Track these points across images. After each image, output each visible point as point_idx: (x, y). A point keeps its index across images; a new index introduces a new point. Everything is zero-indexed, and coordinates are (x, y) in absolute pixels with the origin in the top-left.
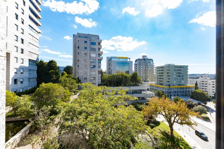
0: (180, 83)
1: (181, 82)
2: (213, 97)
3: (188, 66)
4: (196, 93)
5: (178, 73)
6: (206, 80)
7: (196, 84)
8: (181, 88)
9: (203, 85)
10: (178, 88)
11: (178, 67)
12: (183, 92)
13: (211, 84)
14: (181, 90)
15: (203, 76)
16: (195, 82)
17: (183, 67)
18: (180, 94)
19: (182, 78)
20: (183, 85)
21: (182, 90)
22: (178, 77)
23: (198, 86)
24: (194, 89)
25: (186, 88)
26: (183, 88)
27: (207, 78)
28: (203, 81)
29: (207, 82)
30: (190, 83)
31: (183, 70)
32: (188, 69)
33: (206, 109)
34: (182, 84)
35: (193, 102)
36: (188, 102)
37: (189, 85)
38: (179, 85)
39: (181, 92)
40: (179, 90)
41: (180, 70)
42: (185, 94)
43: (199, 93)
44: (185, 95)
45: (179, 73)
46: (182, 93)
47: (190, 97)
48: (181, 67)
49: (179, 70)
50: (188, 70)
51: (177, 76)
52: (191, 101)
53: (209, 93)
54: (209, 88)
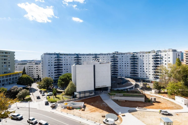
0: (6, 71)
1: (7, 69)
2: (37, 78)
3: (14, 52)
4: (23, 79)
5: (3, 60)
6: (32, 65)
7: (24, 70)
8: (7, 76)
9: (30, 70)
10: (3, 77)
11: (3, 53)
12: (10, 79)
13: (36, 69)
14: (7, 78)
15: (33, 62)
16: (23, 68)
17: (9, 53)
18: (6, 82)
19: (8, 64)
20: (10, 72)
21: (9, 78)
22: (4, 64)
23: (26, 71)
24: (21, 75)
25: (13, 75)
26: (10, 76)
27: (33, 63)
28: (30, 67)
29: (33, 67)
30: (19, 69)
31: (9, 56)
32: (15, 55)
33: (28, 91)
34: (8, 72)
35: (17, 88)
36: (13, 89)
37: (16, 72)
38: (5, 73)
39: (7, 80)
40: (5, 79)
41: (6, 56)
42: (13, 81)
43: (25, 78)
44: (12, 83)
45: (5, 59)
46: (9, 81)
47: (16, 84)
48: (6, 53)
49: (4, 56)
50: (15, 57)
51: (2, 63)
52: (16, 88)
53: (34, 76)
54: (34, 72)
